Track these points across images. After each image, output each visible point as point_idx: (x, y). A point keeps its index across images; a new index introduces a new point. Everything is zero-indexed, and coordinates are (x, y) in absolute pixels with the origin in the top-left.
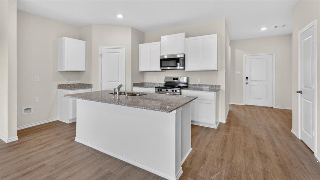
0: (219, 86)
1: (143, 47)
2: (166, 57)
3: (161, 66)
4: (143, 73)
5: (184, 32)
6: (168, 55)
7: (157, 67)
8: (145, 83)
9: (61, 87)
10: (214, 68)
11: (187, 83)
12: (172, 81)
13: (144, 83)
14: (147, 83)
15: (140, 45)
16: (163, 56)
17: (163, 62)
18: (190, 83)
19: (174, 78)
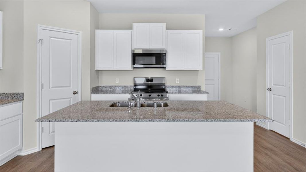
2: (141, 52)
3: (134, 63)
4: (98, 72)
6: (143, 50)
7: (128, 64)
8: (101, 86)
13: (99, 86)
14: (104, 87)
15: (96, 30)
17: (137, 57)
18: (167, 84)
19: (147, 79)
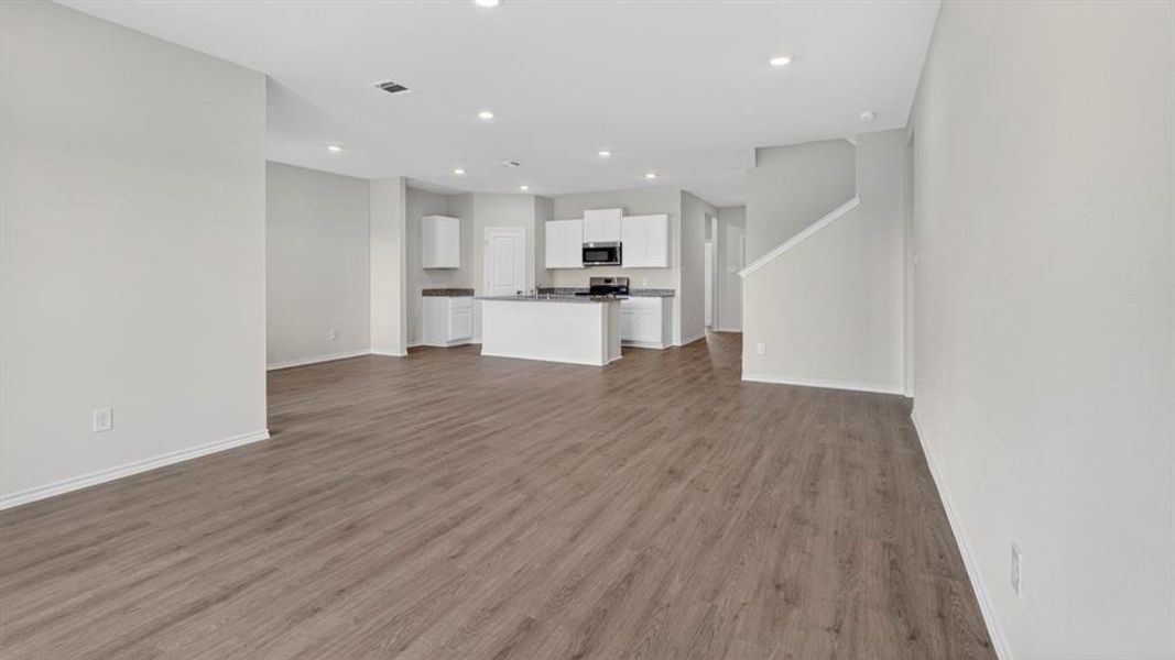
0: (673, 291)
1: (552, 227)
2: (592, 246)
3: (584, 260)
4: (552, 270)
5: (619, 207)
6: (595, 244)
7: (579, 263)
8: (555, 288)
9: (426, 293)
10: (663, 264)
11: (627, 288)
12: (603, 284)
13: (553, 288)
14: (558, 289)
15: (548, 223)
16: (587, 244)
17: (587, 254)
18: (631, 287)
19: (605, 280)
